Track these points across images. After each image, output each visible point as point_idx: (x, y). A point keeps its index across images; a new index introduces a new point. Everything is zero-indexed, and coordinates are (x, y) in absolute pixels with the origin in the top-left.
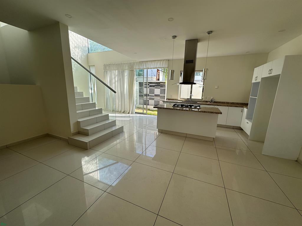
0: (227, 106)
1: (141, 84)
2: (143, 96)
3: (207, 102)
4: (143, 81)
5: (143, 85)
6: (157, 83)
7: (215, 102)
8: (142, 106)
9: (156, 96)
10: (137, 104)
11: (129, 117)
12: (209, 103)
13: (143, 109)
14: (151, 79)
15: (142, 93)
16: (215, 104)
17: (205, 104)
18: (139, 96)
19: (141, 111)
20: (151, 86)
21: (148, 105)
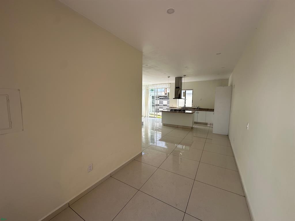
0: (205, 111)
1: (153, 97)
2: (154, 105)
3: (195, 109)
4: (154, 95)
5: (154, 98)
6: (165, 96)
7: (199, 109)
8: (153, 113)
9: (164, 105)
10: (150, 111)
11: (146, 119)
12: (196, 109)
13: (155, 115)
14: (160, 94)
15: (154, 104)
16: (200, 110)
17: (194, 110)
18: (152, 106)
19: (153, 116)
20: (160, 99)
21: (158, 112)
